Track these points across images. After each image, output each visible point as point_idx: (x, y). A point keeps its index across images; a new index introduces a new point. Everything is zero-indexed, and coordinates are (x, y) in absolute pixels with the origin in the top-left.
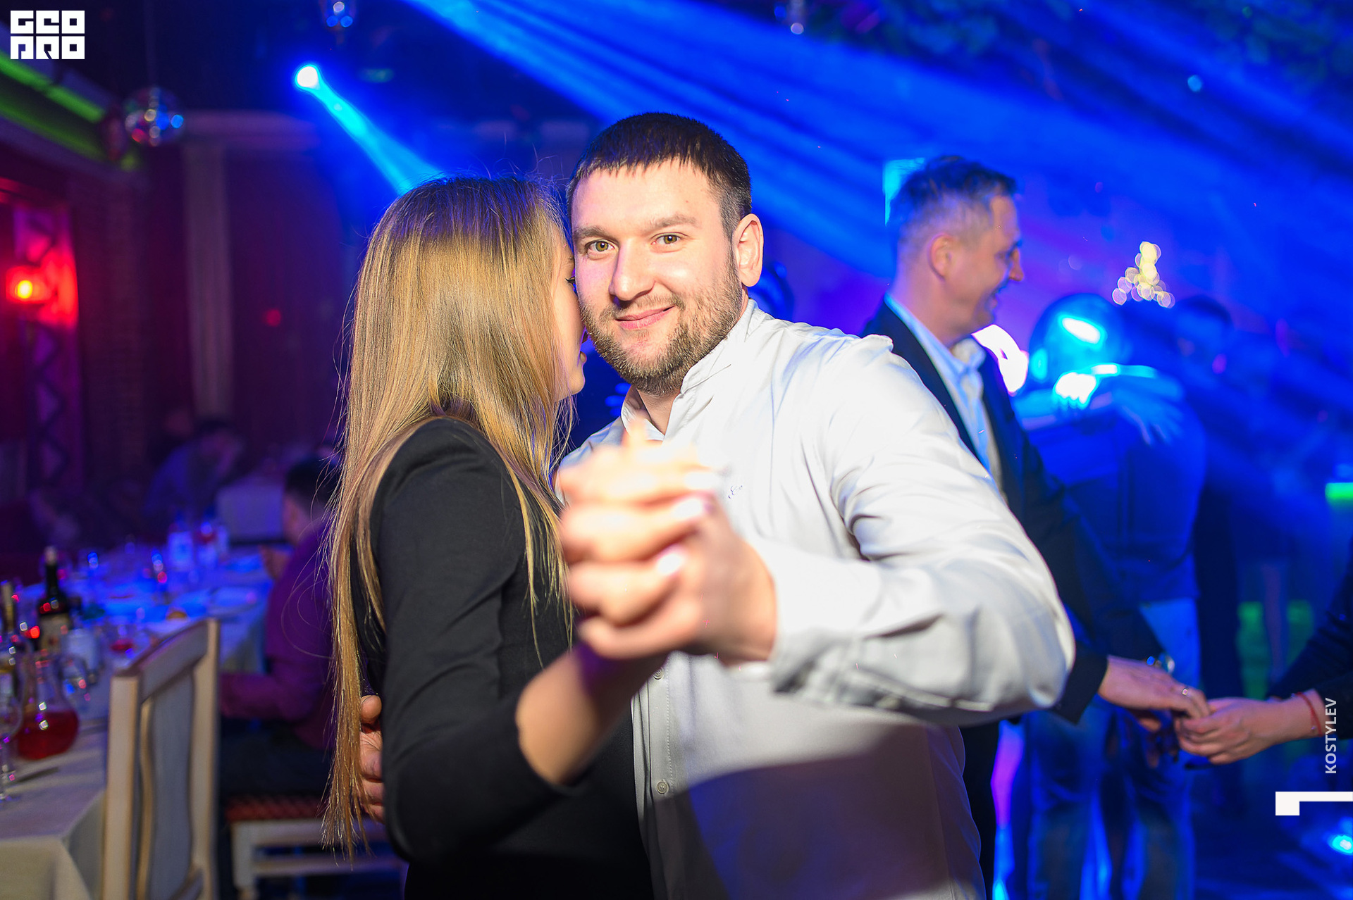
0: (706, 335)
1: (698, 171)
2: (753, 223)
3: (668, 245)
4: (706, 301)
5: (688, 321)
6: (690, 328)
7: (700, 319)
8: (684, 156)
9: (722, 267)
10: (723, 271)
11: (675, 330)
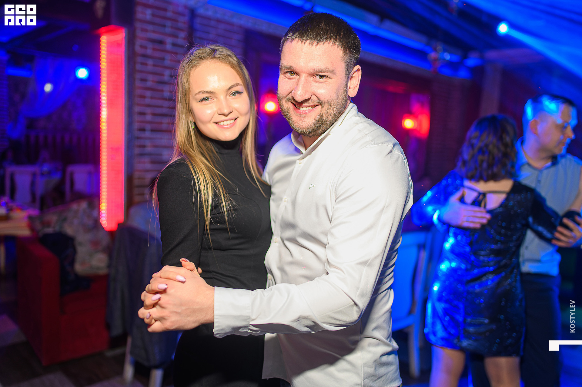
0: (330, 118)
1: (340, 48)
2: (358, 70)
3: (320, 79)
4: (333, 105)
5: (323, 112)
6: (324, 115)
7: (328, 112)
8: (335, 39)
9: (341, 90)
10: (342, 92)
11: (318, 116)
